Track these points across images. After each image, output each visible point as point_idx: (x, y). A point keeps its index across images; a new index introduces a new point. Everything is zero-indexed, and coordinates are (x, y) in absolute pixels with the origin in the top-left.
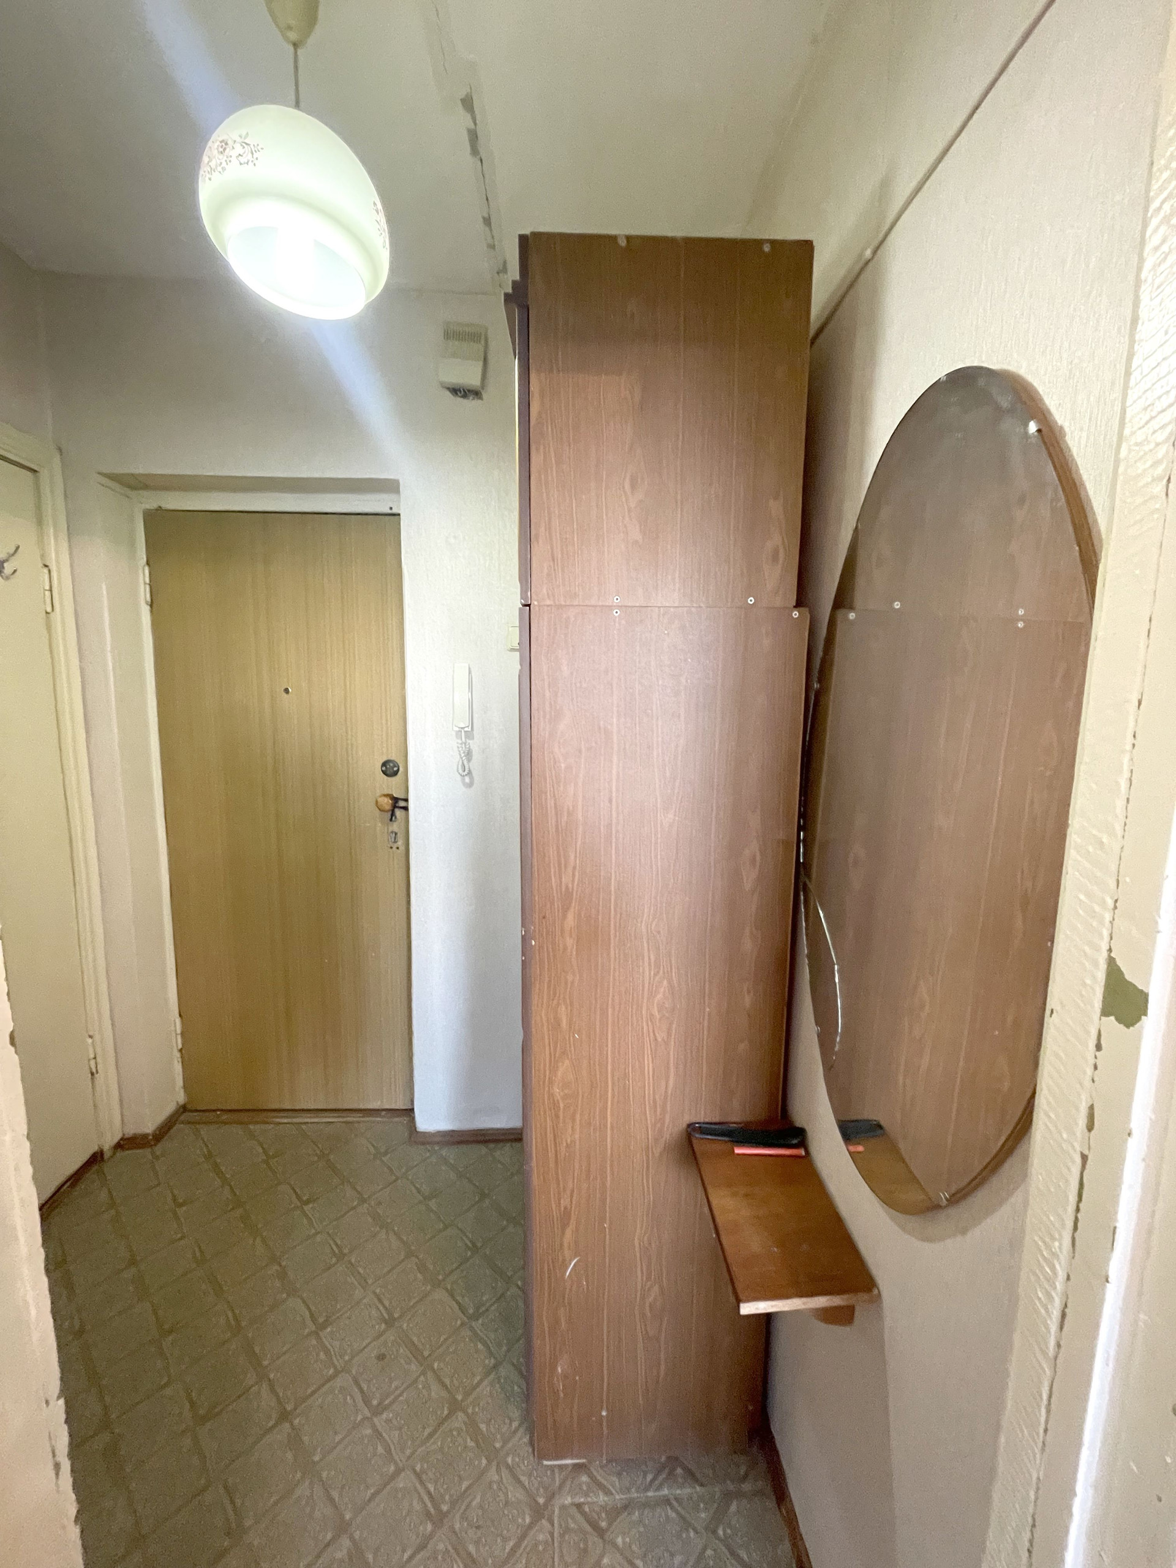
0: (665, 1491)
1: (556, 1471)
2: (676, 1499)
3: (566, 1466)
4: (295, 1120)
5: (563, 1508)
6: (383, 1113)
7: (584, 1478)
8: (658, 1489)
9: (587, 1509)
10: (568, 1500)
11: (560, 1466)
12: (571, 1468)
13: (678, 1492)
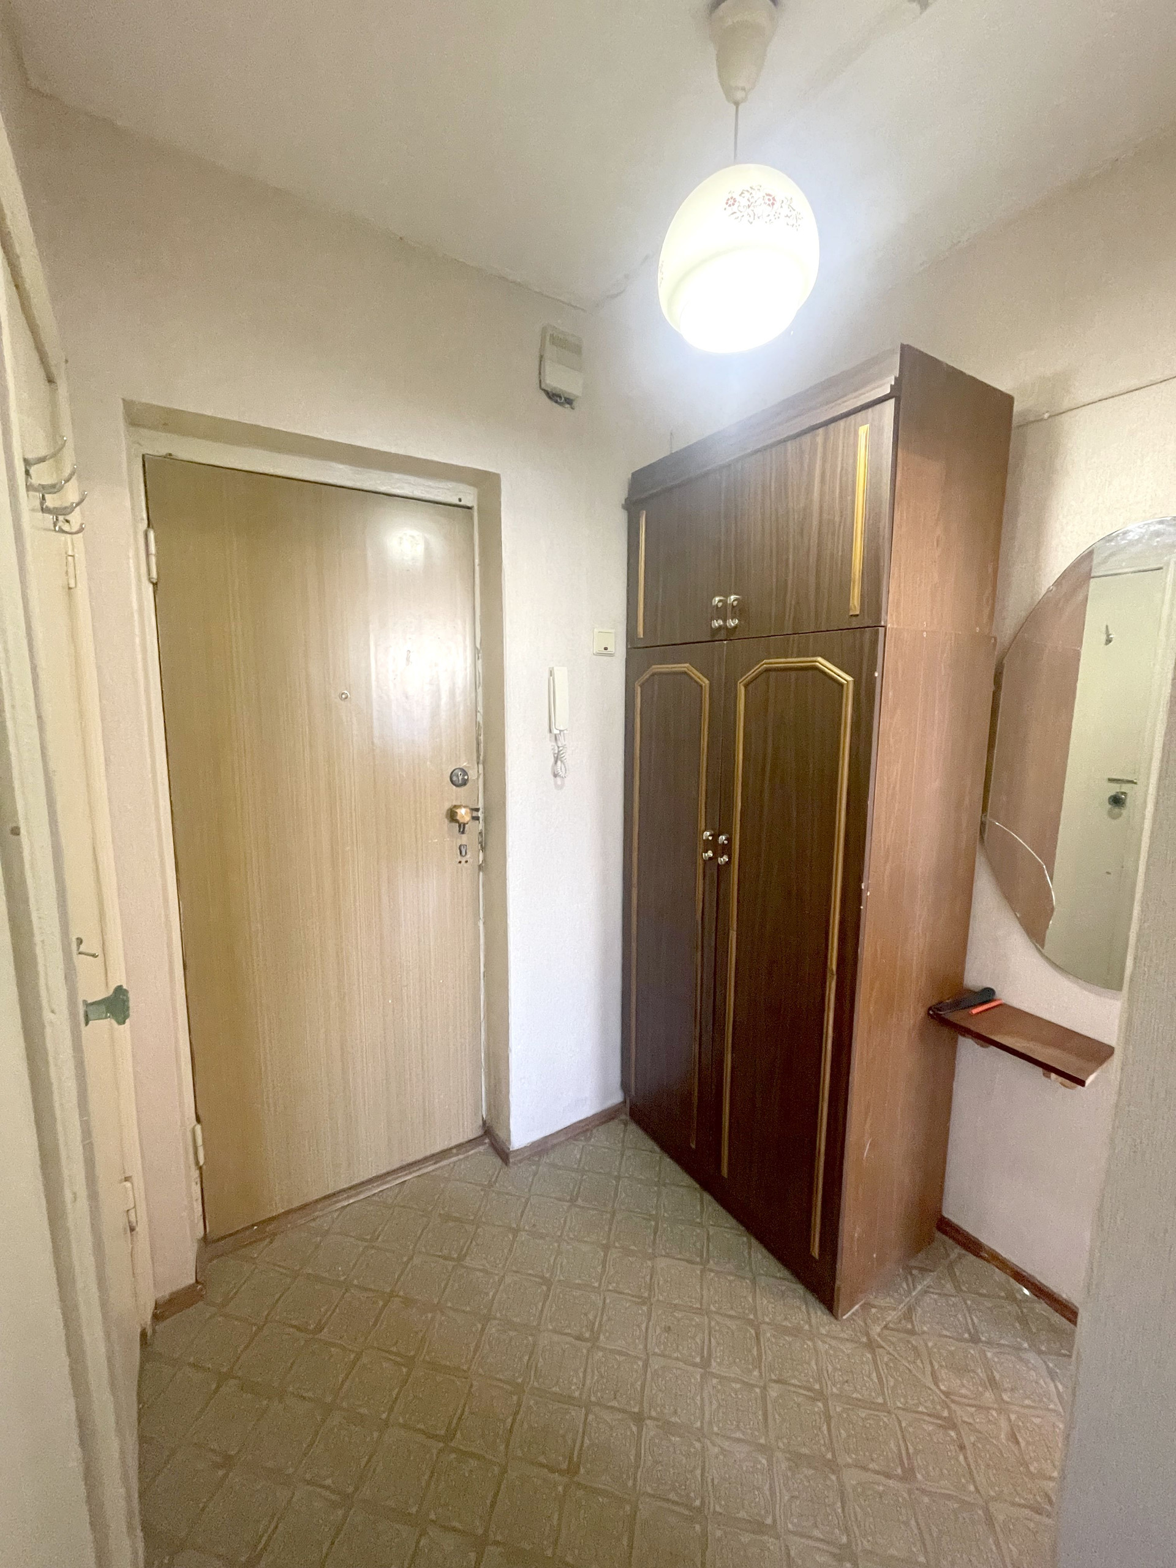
0: (919, 1287)
1: (854, 1317)
2: (928, 1287)
3: (857, 1311)
4: (362, 1197)
5: (879, 1335)
6: (454, 1151)
7: (874, 1310)
8: (915, 1288)
9: (891, 1325)
10: (878, 1329)
11: (853, 1314)
12: (860, 1311)
13: (925, 1283)
